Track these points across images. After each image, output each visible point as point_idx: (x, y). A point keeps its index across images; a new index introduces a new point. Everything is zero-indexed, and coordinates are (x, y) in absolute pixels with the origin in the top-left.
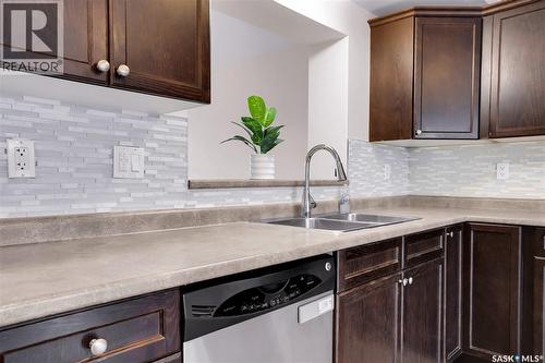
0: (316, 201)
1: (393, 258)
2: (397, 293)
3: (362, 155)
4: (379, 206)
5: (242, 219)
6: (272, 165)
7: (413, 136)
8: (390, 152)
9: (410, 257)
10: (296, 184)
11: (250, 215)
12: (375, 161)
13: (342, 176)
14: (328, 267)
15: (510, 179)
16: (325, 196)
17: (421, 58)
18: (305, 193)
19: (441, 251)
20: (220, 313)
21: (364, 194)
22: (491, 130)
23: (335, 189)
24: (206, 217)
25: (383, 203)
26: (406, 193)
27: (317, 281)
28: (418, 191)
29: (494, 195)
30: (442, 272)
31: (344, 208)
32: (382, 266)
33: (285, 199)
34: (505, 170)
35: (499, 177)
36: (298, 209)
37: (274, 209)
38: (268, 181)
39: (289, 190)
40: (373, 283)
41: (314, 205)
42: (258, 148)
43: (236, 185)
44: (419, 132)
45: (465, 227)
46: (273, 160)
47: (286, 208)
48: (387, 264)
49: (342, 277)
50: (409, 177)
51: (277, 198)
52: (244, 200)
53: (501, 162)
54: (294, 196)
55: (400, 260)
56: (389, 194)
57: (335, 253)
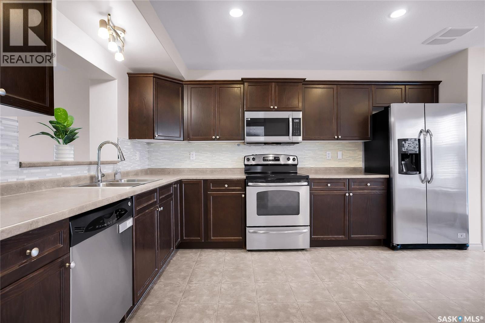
0: (103, 173)
1: (154, 198)
2: (156, 215)
3: (125, 147)
4: (135, 175)
5: (58, 186)
6: (72, 152)
7: (154, 137)
8: (139, 145)
9: (161, 198)
10: (90, 164)
11: (64, 183)
12: (132, 150)
13: (123, 159)
14: (129, 204)
15: (196, 159)
16: (107, 170)
17: (156, 97)
18: (98, 169)
19: (172, 194)
20: (87, 230)
21: (126, 168)
22: (188, 137)
23: (111, 166)
24: (33, 186)
25: (137, 173)
26: (147, 167)
27: (126, 211)
28: (153, 166)
29: (190, 167)
30: (172, 203)
31: (118, 177)
32: (150, 202)
33: (84, 172)
34: (194, 156)
35: (191, 158)
36: (92, 178)
37: (78, 179)
38: (72, 162)
39: (86, 167)
40: (147, 211)
41: (103, 175)
42: (61, 141)
43: (54, 165)
44: (157, 136)
45: (180, 182)
46: (73, 149)
47: (85, 178)
48: (152, 201)
49: (136, 208)
50: (148, 158)
51: (79, 172)
52: (58, 174)
53: (192, 152)
54: (89, 170)
55: (157, 199)
56: (139, 168)
57: (132, 197)
